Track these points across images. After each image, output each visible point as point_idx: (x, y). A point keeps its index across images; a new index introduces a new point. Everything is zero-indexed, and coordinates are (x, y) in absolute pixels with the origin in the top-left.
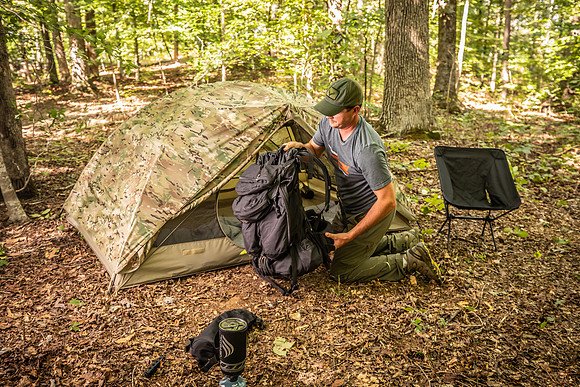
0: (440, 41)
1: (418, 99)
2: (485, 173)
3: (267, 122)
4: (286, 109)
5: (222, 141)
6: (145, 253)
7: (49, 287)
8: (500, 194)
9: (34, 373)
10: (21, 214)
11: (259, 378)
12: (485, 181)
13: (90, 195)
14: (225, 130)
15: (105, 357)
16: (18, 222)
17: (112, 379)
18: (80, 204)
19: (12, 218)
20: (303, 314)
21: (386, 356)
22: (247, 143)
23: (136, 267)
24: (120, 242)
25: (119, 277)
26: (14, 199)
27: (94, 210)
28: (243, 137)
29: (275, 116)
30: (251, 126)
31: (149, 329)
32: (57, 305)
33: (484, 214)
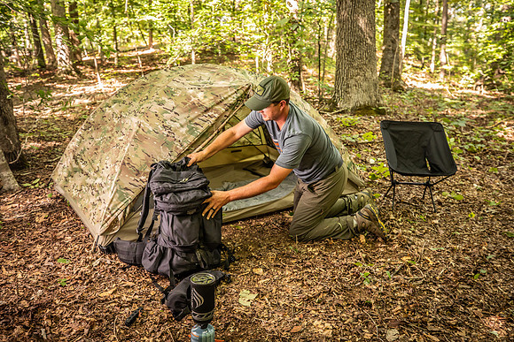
0: (386, 27)
1: (366, 79)
2: (425, 143)
3: (231, 100)
4: (249, 88)
5: (192, 117)
6: (124, 216)
7: (39, 247)
8: (438, 162)
9: (26, 323)
10: (13, 183)
11: (227, 325)
12: (425, 151)
13: (75, 166)
14: (194, 107)
15: (90, 309)
16: (11, 191)
17: (96, 328)
18: (66, 174)
19: (5, 187)
20: (265, 269)
21: (338, 305)
22: (214, 119)
23: (117, 229)
24: (102, 207)
25: (101, 238)
26: (7, 170)
27: (78, 180)
28: (210, 114)
29: (239, 95)
30: (218, 104)
31: (128, 283)
32: (46, 263)
33: (425, 179)
